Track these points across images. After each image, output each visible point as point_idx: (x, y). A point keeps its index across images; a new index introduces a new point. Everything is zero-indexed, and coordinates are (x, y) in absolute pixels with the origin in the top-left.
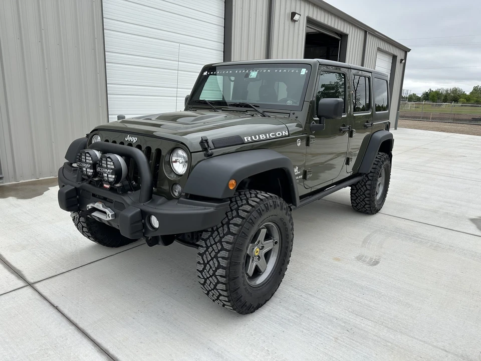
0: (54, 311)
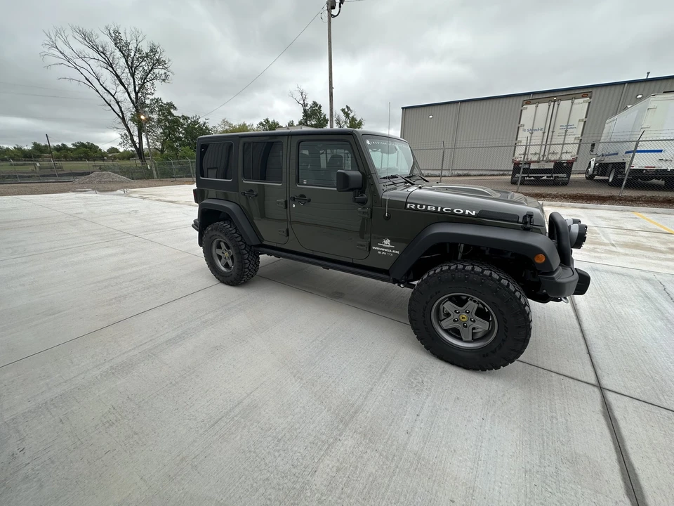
0: (592, 353)
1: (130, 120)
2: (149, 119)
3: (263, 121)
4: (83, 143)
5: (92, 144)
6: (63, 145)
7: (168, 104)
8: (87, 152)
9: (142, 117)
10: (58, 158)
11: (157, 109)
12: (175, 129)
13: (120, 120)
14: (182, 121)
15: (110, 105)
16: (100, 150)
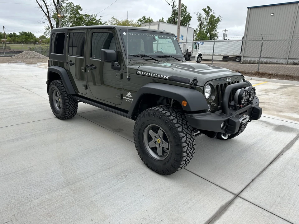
1: (52, 17)
2: (63, 17)
3: (141, 18)
4: (25, 32)
5: (31, 33)
6: (14, 33)
7: (77, 6)
8: (27, 38)
9: (59, 15)
10: (10, 42)
11: (70, 10)
12: (80, 23)
13: (46, 17)
14: (85, 18)
15: (41, 8)
16: (35, 37)
